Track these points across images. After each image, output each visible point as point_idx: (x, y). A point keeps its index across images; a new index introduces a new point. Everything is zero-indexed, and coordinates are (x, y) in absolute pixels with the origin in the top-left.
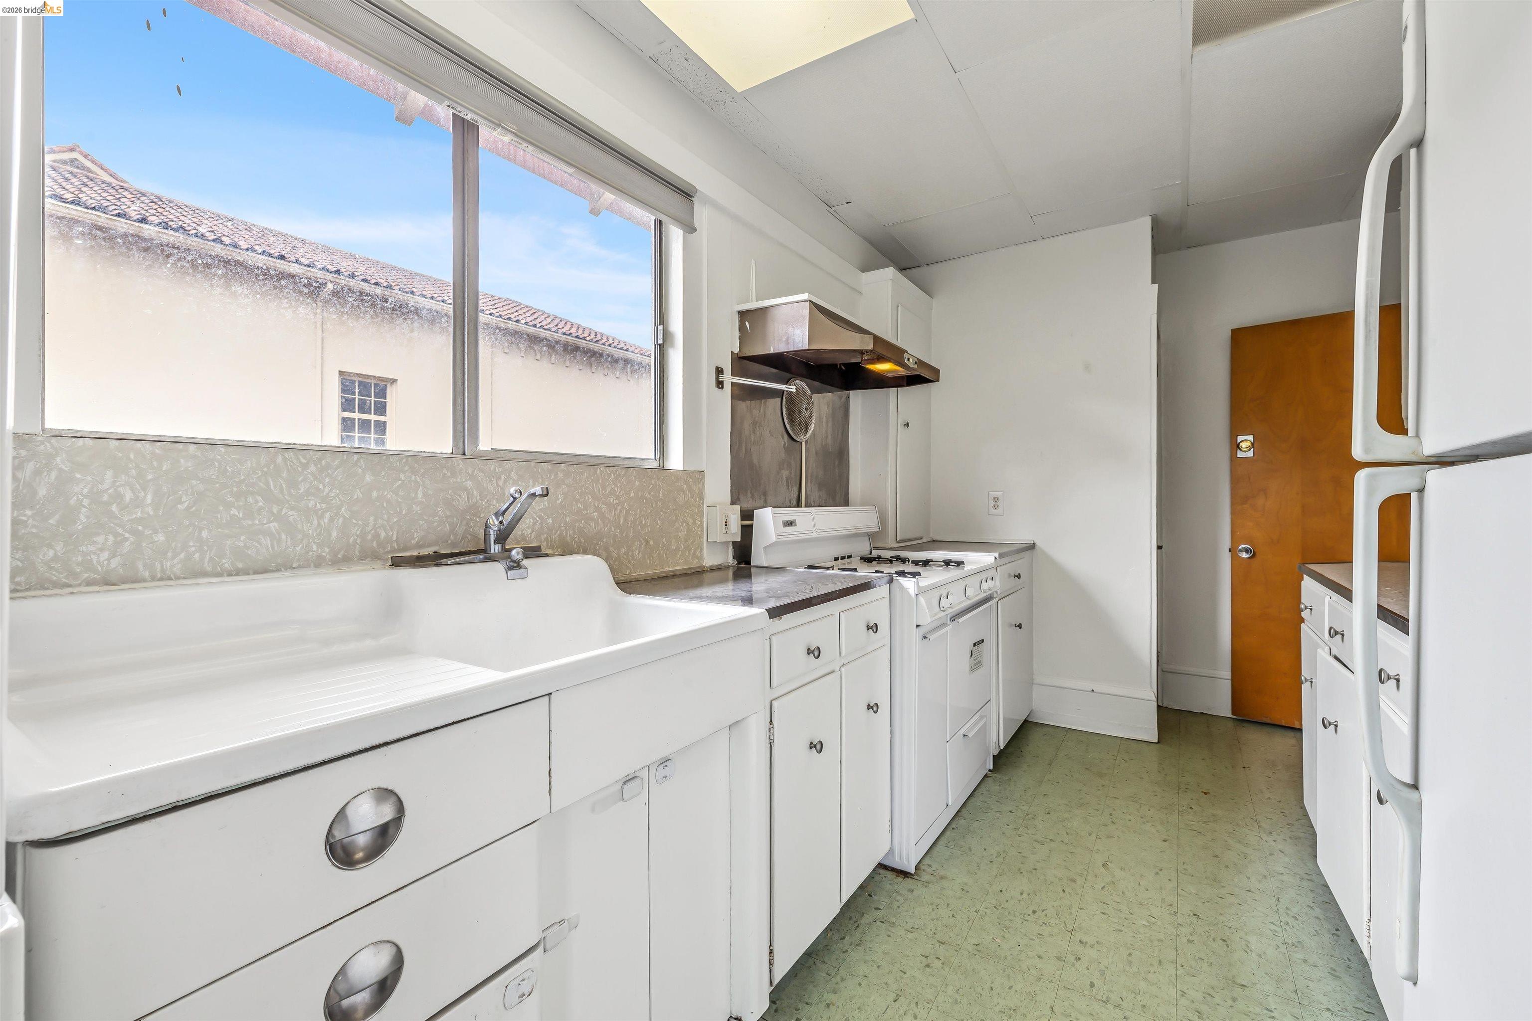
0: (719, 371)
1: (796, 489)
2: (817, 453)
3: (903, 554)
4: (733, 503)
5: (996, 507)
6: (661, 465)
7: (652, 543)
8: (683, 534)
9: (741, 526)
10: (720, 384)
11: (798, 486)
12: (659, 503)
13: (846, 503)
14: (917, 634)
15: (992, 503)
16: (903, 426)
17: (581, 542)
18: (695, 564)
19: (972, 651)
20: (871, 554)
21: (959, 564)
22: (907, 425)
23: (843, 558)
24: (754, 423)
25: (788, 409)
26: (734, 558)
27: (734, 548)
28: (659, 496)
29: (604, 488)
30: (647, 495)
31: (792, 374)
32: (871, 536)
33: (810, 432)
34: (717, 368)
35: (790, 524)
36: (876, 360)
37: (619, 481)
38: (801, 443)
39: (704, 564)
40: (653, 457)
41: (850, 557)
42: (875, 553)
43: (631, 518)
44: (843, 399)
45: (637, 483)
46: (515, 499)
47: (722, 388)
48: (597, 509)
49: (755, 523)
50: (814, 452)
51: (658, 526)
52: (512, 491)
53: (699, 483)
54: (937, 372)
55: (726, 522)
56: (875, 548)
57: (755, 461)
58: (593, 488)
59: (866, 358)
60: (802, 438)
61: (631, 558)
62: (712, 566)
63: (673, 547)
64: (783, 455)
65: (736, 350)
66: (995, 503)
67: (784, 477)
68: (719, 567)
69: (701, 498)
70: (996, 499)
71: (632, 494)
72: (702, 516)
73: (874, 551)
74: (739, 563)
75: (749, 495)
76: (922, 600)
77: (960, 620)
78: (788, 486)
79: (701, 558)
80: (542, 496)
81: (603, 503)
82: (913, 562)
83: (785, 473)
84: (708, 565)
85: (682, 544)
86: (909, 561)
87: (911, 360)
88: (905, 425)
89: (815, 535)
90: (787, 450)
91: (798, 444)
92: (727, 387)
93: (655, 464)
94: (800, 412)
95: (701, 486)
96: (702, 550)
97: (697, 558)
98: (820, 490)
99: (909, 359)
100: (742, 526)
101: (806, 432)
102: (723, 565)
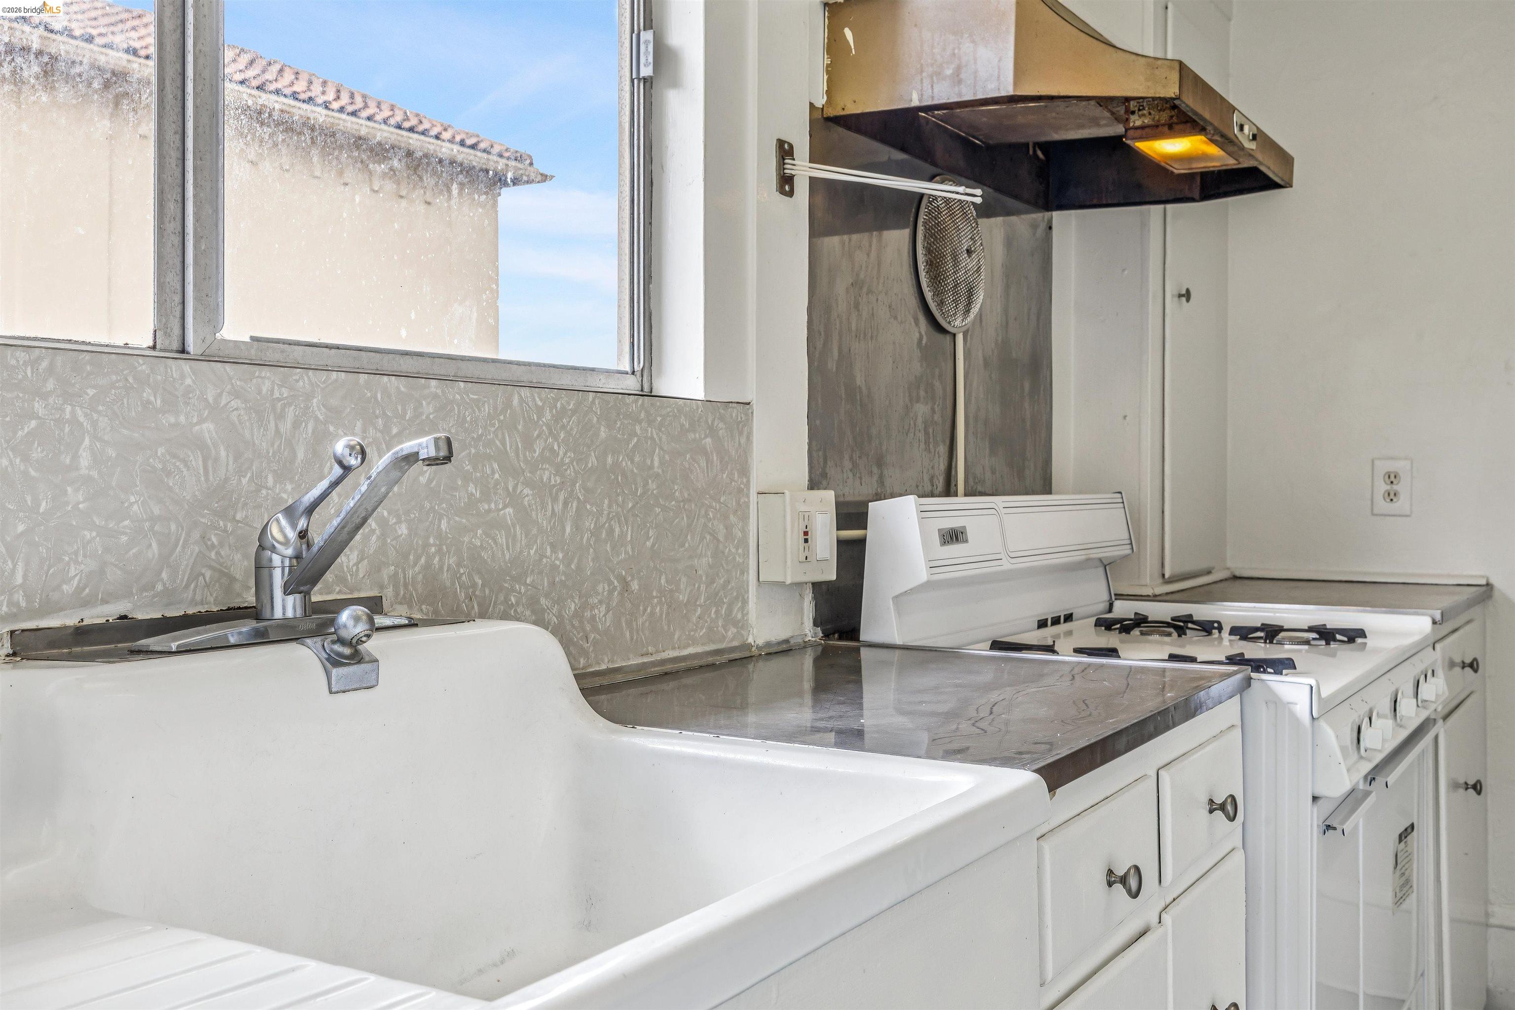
0: (785, 151)
1: (943, 449)
2: (986, 363)
3: (1203, 611)
4: (813, 485)
5: (1392, 496)
6: (646, 388)
7: (635, 586)
8: (703, 563)
9: (838, 541)
10: (786, 183)
11: (948, 442)
12: (652, 485)
13: (1046, 487)
14: (1312, 817)
15: (1382, 487)
16: (1176, 299)
17: (474, 585)
18: (729, 639)
19: (1396, 856)
20: (1110, 610)
21: (1354, 636)
22: (1187, 295)
23: (1056, 621)
24: (857, 284)
25: (929, 251)
26: (816, 624)
27: (815, 598)
28: (651, 467)
29: (529, 443)
30: (626, 464)
31: (934, 164)
32: (1107, 566)
33: (975, 309)
34: (781, 143)
35: (954, 536)
36: (1166, 129)
37: (563, 427)
38: (954, 335)
39: (750, 640)
40: (628, 368)
41: (1069, 618)
42: (1123, 609)
43: (589, 523)
44: (1040, 231)
45: (603, 434)
46: (347, 469)
47: (791, 194)
48: (514, 499)
49: (871, 534)
50: (981, 362)
51: (649, 544)
52: (340, 447)
53: (741, 433)
54: (1287, 160)
55: (806, 533)
56: (1119, 596)
57: (859, 380)
58: (503, 443)
59: (1138, 123)
60: (957, 323)
61: (588, 627)
62: (768, 644)
63: (682, 597)
64: (917, 367)
65: (820, 101)
66: (1388, 487)
67: (920, 420)
68: (784, 647)
69: (745, 471)
70: (1392, 478)
71: (592, 461)
72: (745, 518)
73: (1118, 604)
74: (827, 635)
75: (847, 464)
76: (1327, 730)
77: (1392, 778)
78: (927, 443)
79: (742, 625)
80: (432, 462)
81: (528, 484)
82: (1234, 631)
83: (922, 409)
84: (760, 642)
85: (703, 587)
86: (1220, 629)
87: (1246, 129)
88: (1180, 296)
89: (1006, 565)
90: (928, 354)
91: (948, 338)
92: (802, 189)
93: (631, 384)
94: (955, 258)
95: (743, 441)
96: (745, 602)
97: (735, 623)
98: (993, 452)
99: (1241, 128)
100: (841, 543)
101: (967, 311)
102: (792, 642)
